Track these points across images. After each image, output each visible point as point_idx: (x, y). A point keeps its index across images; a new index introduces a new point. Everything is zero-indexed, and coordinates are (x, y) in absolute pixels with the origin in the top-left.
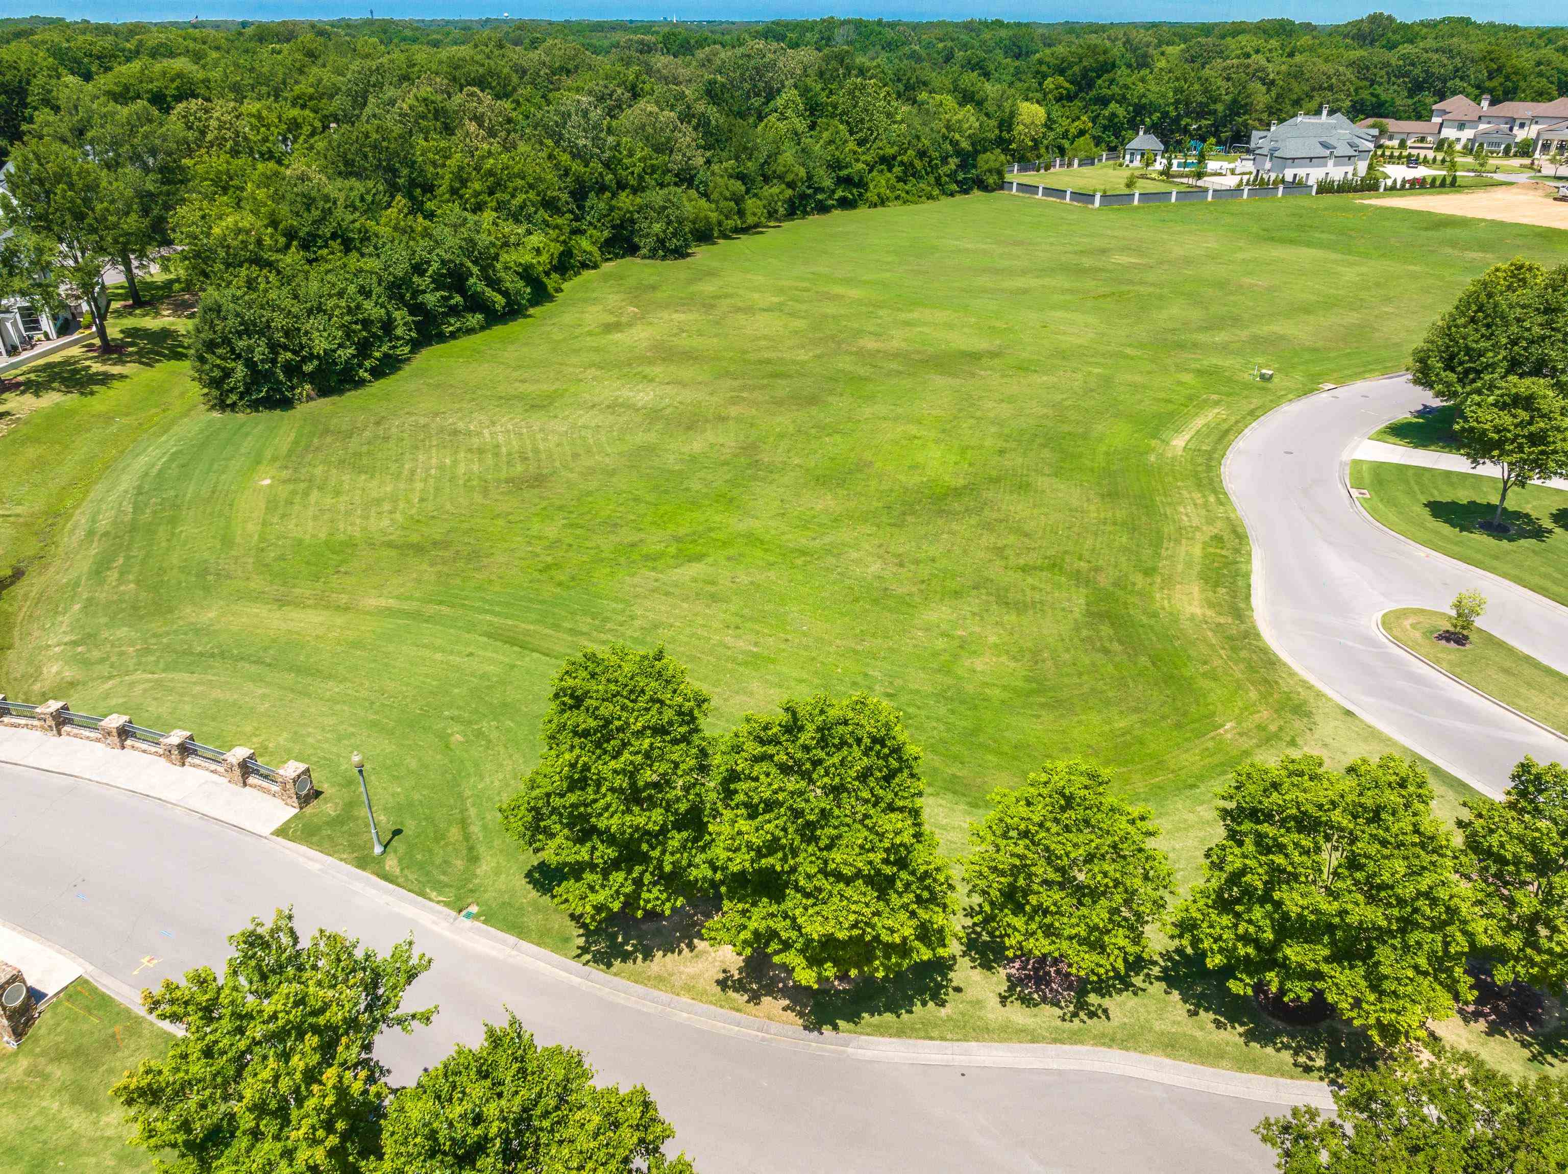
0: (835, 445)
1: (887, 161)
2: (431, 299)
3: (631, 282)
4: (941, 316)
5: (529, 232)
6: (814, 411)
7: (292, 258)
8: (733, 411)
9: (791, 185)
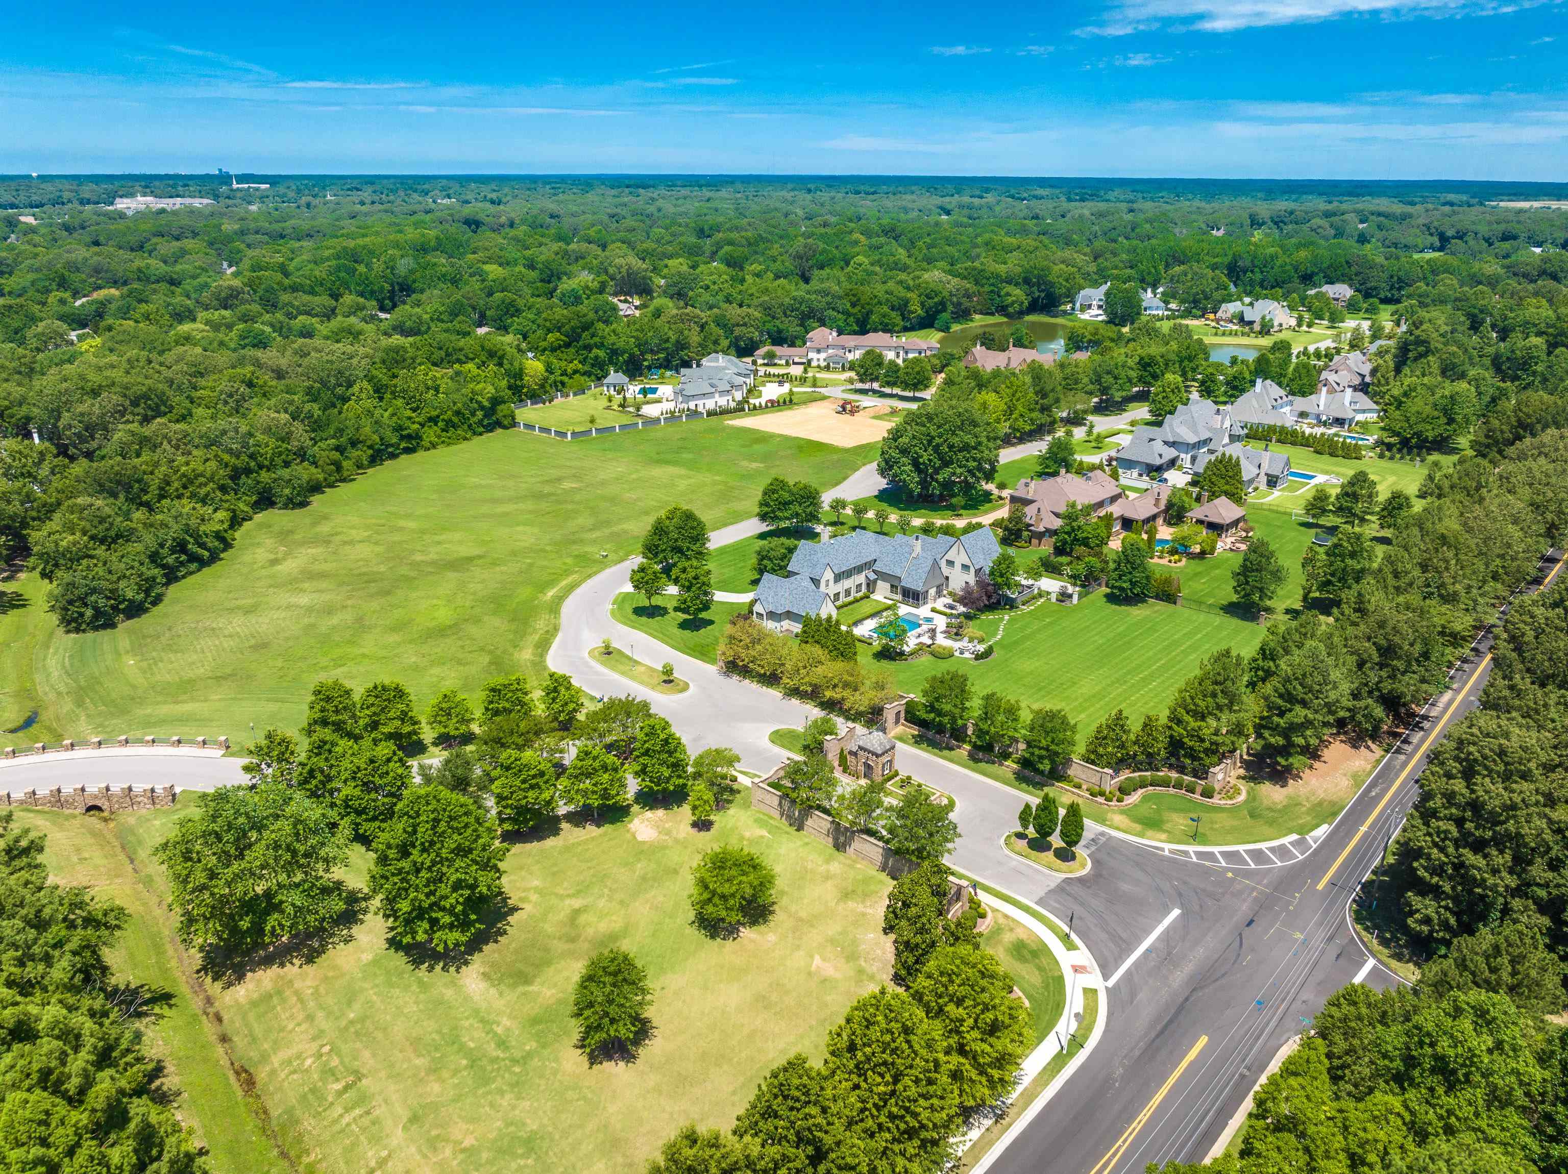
0: (398, 613)
1: (434, 420)
2: (170, 560)
3: (276, 528)
4: (457, 536)
5: (215, 511)
6: (389, 598)
7: (101, 551)
8: (349, 602)
9: (370, 447)
